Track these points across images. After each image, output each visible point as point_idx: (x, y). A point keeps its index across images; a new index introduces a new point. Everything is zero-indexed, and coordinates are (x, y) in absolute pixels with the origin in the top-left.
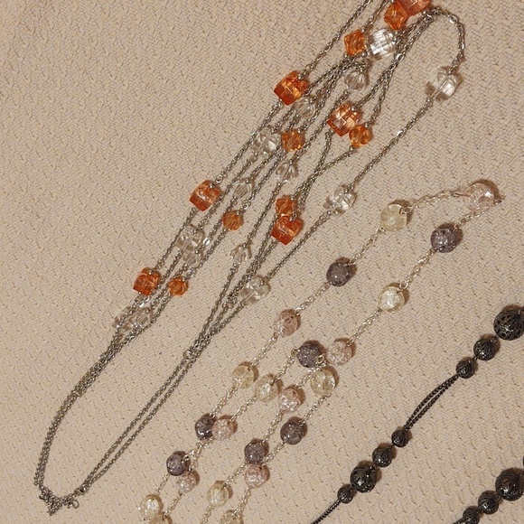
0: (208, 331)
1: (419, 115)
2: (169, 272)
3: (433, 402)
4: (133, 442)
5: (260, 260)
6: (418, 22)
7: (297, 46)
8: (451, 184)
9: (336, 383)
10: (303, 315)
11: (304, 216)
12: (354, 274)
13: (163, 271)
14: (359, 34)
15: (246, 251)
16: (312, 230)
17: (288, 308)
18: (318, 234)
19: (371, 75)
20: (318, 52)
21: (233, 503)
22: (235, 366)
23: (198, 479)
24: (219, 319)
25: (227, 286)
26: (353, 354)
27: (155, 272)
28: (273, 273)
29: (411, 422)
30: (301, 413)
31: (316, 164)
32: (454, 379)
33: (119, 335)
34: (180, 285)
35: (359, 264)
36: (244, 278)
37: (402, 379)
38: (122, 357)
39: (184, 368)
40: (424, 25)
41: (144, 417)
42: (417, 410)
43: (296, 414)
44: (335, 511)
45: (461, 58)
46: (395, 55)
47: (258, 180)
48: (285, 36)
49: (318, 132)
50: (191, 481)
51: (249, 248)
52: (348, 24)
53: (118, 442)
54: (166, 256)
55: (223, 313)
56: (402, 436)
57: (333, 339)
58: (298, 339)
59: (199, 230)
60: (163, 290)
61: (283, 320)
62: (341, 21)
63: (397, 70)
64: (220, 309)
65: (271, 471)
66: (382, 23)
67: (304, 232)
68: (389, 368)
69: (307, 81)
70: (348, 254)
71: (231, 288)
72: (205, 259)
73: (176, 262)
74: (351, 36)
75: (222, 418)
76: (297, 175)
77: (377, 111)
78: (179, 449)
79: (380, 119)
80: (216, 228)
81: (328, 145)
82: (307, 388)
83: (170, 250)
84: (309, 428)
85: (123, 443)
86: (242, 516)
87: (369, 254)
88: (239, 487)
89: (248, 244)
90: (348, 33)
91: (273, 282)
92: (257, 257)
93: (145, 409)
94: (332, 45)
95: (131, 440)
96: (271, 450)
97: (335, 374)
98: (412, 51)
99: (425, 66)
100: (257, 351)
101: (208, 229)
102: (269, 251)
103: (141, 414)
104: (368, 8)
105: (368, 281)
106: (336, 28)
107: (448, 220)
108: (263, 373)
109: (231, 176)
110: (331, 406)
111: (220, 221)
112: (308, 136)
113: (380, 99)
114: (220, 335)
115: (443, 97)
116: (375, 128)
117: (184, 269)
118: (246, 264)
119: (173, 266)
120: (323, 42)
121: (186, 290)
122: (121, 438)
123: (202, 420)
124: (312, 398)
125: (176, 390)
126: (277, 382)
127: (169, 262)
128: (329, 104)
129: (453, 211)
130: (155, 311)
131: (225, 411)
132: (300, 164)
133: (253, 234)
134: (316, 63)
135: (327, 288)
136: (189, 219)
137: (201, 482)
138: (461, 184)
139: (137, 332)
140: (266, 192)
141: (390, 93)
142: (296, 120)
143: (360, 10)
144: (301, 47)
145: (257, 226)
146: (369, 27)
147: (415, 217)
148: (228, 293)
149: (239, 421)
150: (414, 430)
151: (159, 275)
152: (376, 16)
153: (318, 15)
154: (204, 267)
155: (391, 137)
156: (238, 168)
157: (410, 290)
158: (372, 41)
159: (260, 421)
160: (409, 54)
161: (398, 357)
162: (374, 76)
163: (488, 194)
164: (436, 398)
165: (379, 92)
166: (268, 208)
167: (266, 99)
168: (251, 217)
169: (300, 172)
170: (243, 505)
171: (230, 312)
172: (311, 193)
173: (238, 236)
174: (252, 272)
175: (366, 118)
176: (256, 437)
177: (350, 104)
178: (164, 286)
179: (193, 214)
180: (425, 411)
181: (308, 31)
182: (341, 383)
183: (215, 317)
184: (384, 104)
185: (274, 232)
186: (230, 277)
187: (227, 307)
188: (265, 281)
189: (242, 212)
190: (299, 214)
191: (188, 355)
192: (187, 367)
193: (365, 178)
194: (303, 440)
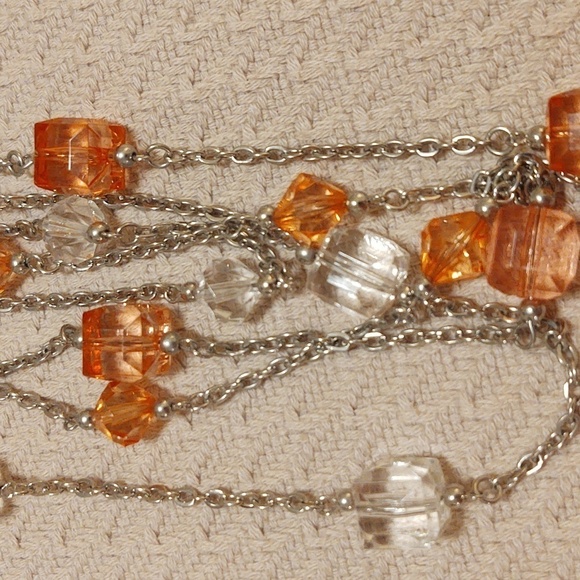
1: (297, 501)
6: (489, 313)
7: (183, 81)
14: (339, 201)
19: (278, 309)
20: (215, 142)
40: (494, 328)
46: (370, 327)
48: (179, 33)
49: (56, 302)
52: (338, 153)
62: (327, 130)
63: (342, 361)
66: (411, 227)
69: (135, 179)
74: (315, 186)
77: (214, 399)
79: (206, 421)
81: (49, 353)
90: (316, 170)
94: (257, 161)
98: (415, 353)
99: (409, 415)
104: (410, 164)
106: (304, 134)
112: (29, 288)
113: (246, 382)
116: (176, 425)
120: (248, 133)
128: (135, 274)
134: (187, 161)
141: (281, 392)
142: (33, 231)
143: (390, 148)
144: (188, 93)
146: (372, 207)
152: (409, 202)
153: (293, 66)
155: (191, 480)
158: (350, 243)
160: (399, 355)
162: (284, 318)
165: (261, 362)
175: (180, 384)
177: (176, 319)
181: (237, 75)
184: (242, 398)
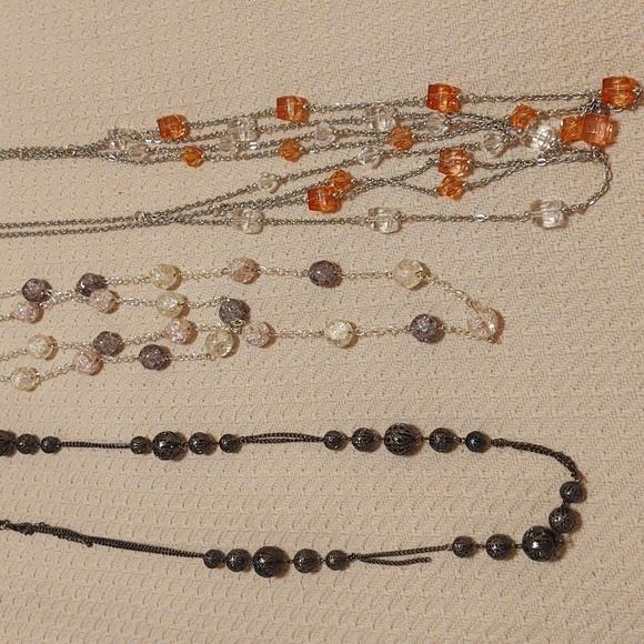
0: (175, 215)
1: (509, 218)
2: (199, 138)
3: (283, 441)
4: (20, 238)
5: (278, 202)
6: (582, 151)
7: (481, 72)
8: (475, 294)
9: (229, 355)
10: (262, 276)
11: (346, 204)
12: (333, 286)
13: (194, 133)
14: (533, 113)
15: (275, 184)
16: (341, 220)
17: (257, 262)
18: (340, 229)
19: (508, 152)
20: (491, 94)
21: (44, 367)
22: (167, 262)
23: (38, 319)
24: (196, 214)
25: (230, 195)
26: (265, 346)
27: (188, 127)
28: (277, 222)
29: (251, 440)
30: (177, 350)
31: (399, 174)
32: (318, 439)
33: (104, 145)
34: (195, 157)
35: (345, 283)
36: (250, 203)
37: (280, 401)
38: (88, 164)
39: (125, 223)
40: (583, 157)
41: (51, 228)
42: (265, 435)
43: (171, 348)
44: (117, 451)
45: (583, 209)
46: (540, 157)
47: (343, 141)
48: (481, 56)
49: (426, 152)
50: (31, 314)
51: (279, 185)
52: (533, 98)
53: (9, 226)
54: (210, 124)
55: (204, 213)
56: (232, 444)
57: (263, 319)
58: (238, 291)
59: (258, 132)
60: (178, 148)
61: (243, 264)
62: (531, 90)
63: (530, 169)
64: (205, 208)
65: (102, 371)
66: (558, 124)
67: (333, 216)
68: (279, 383)
69: (460, 107)
70: (346, 268)
71: (232, 201)
72: (237, 158)
73: (213, 136)
74: (526, 108)
75: (111, 292)
76: (375, 167)
77: (484, 183)
78: (50, 282)
79: (479, 192)
80: (273, 143)
81: (422, 171)
82: (202, 336)
83: (219, 122)
84: (170, 368)
85: (11, 231)
86: (40, 383)
87: (360, 283)
88: (64, 358)
89: (283, 181)
90: (526, 104)
91: (269, 229)
92: (277, 198)
93: (59, 223)
94: (506, 100)
95: (21, 234)
96: (121, 355)
97: (235, 347)
98: (555, 167)
99: (552, 187)
100: (197, 268)
101: (265, 138)
102: (292, 203)
103: (52, 223)
104: (559, 102)
105: (338, 303)
106: (522, 91)
107: (444, 317)
108: (181, 290)
109: (328, 116)
110: (205, 369)
111: (281, 141)
112: (415, 148)
113: (494, 177)
114: (181, 227)
115: (539, 222)
116: (468, 194)
117: (213, 149)
118: (264, 194)
119: (206, 137)
120: (502, 90)
121: (195, 166)
122: (16, 225)
123: (94, 276)
124: (198, 347)
125: (100, 233)
126: (185, 308)
127: (207, 131)
128: (456, 141)
129: (455, 315)
130: (153, 157)
131: (120, 290)
132: (386, 162)
133: (294, 177)
134: (481, 100)
135: (303, 275)
136: (259, 115)
137: (37, 324)
138: (481, 301)
139: (121, 157)
140: (338, 157)
141: (506, 181)
142: (421, 126)
143: (553, 96)
144: (483, 76)
145: (304, 174)
146: (545, 116)
147: (423, 291)
148: (225, 202)
149: (122, 309)
150: (247, 448)
151: (187, 133)
152: (557, 114)
153: (521, 68)
154: (229, 163)
155: (472, 214)
156: (338, 116)
157: (360, 341)
158: (536, 127)
159: (138, 325)
160: (550, 167)
161: (295, 382)
162: (509, 156)
163: (492, 326)
164: (288, 441)
165: (500, 171)
166: (328, 169)
167: (416, 87)
168: (307, 163)
169: (379, 168)
170: (51, 375)
171: (210, 218)
172: (370, 192)
173: (281, 167)
174: (261, 205)
175: (471, 179)
176: (121, 333)
177: (471, 156)
178: (181, 145)
179: (267, 114)
180: (269, 441)
181: (501, 70)
182: (231, 359)
183: (194, 210)
184: (493, 183)
185: (311, 192)
186: (241, 192)
187: (212, 212)
188: (264, 222)
189: (306, 152)
190: (344, 199)
191: (140, 217)
192: (129, 225)
193: (420, 223)
194: (154, 371)
